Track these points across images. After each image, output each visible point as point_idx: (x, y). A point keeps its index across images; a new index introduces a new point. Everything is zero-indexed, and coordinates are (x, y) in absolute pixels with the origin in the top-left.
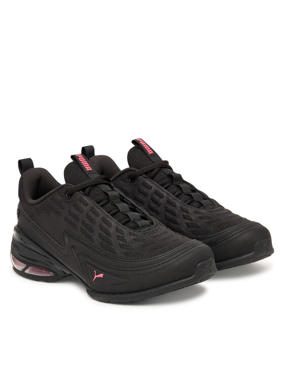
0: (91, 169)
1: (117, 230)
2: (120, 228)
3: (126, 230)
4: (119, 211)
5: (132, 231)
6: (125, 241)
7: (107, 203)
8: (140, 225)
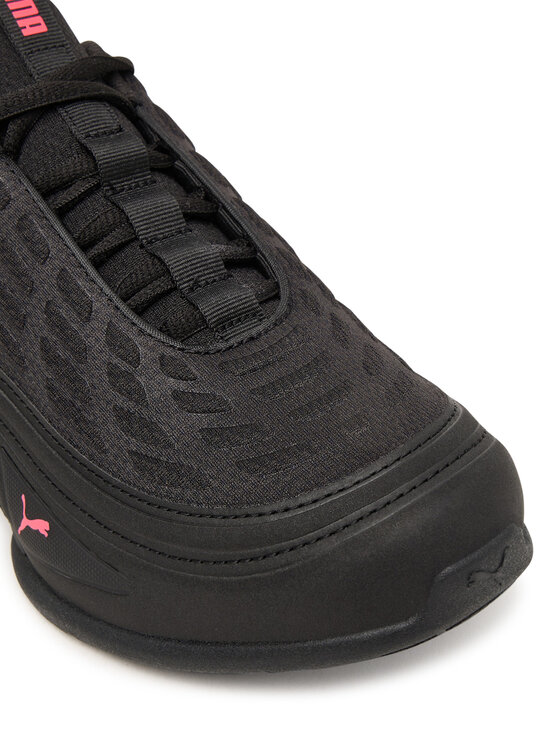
0: (43, 28)
1: (113, 336)
2: (123, 326)
3: (147, 342)
4: (136, 239)
5: (172, 349)
6: (137, 394)
7: (89, 193)
8: (212, 320)
